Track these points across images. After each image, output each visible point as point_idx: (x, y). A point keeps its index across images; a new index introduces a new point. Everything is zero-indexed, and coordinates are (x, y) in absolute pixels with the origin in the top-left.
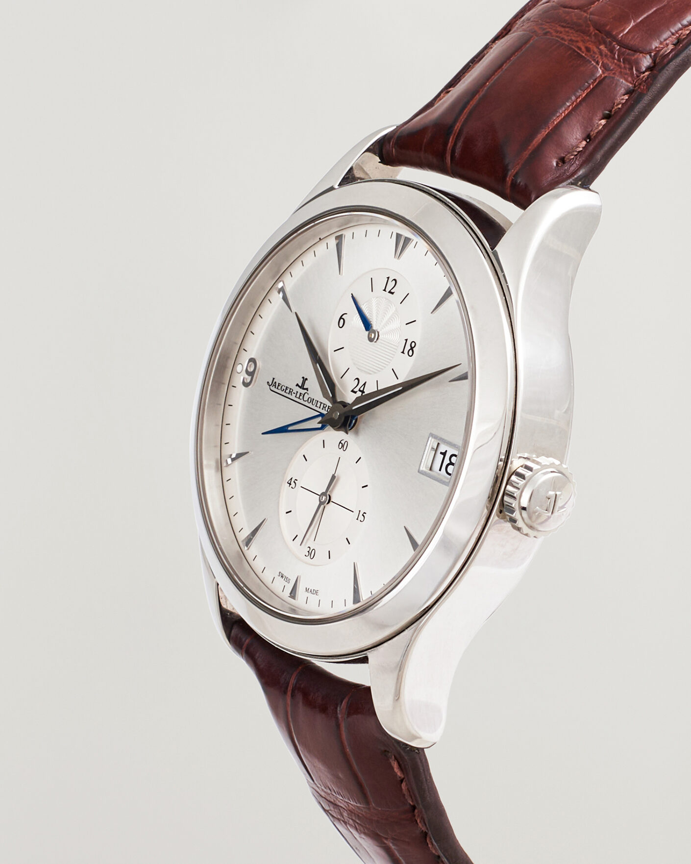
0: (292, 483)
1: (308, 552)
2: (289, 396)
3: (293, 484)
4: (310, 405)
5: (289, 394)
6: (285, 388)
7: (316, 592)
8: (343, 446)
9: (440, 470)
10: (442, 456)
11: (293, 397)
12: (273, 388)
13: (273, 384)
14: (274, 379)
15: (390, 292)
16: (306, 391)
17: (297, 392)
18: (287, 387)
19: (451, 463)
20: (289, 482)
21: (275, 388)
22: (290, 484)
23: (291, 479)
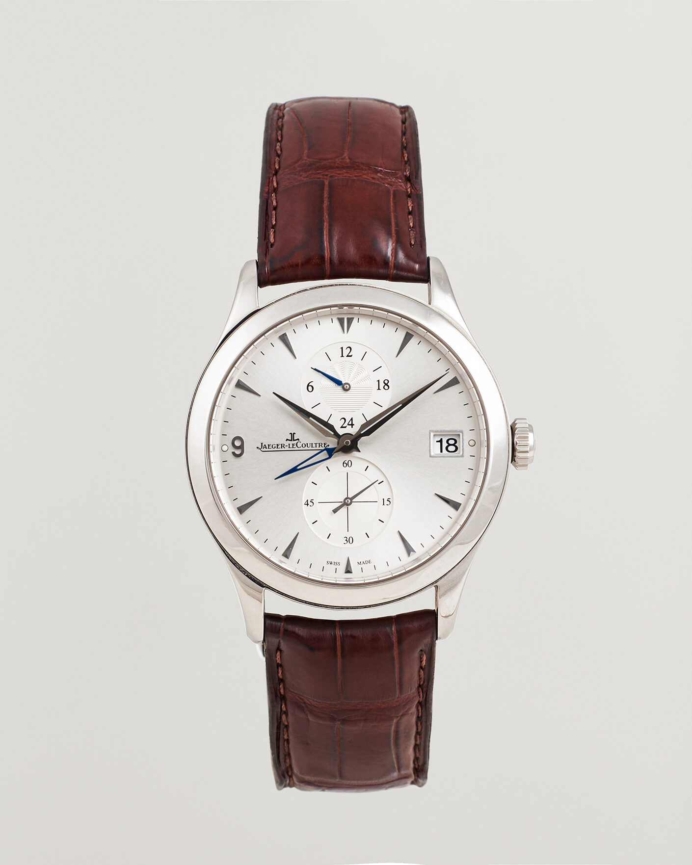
0: (309, 502)
1: (346, 540)
2: (283, 449)
3: (310, 504)
4: (306, 448)
5: (282, 448)
6: (276, 446)
7: (369, 562)
8: (347, 464)
9: (441, 452)
10: (439, 443)
11: (287, 448)
12: (265, 449)
13: (263, 447)
14: (262, 444)
15: (348, 356)
16: (298, 441)
17: (289, 444)
18: (277, 445)
19: (449, 445)
20: (306, 503)
21: (266, 448)
22: (308, 504)
23: (307, 501)
